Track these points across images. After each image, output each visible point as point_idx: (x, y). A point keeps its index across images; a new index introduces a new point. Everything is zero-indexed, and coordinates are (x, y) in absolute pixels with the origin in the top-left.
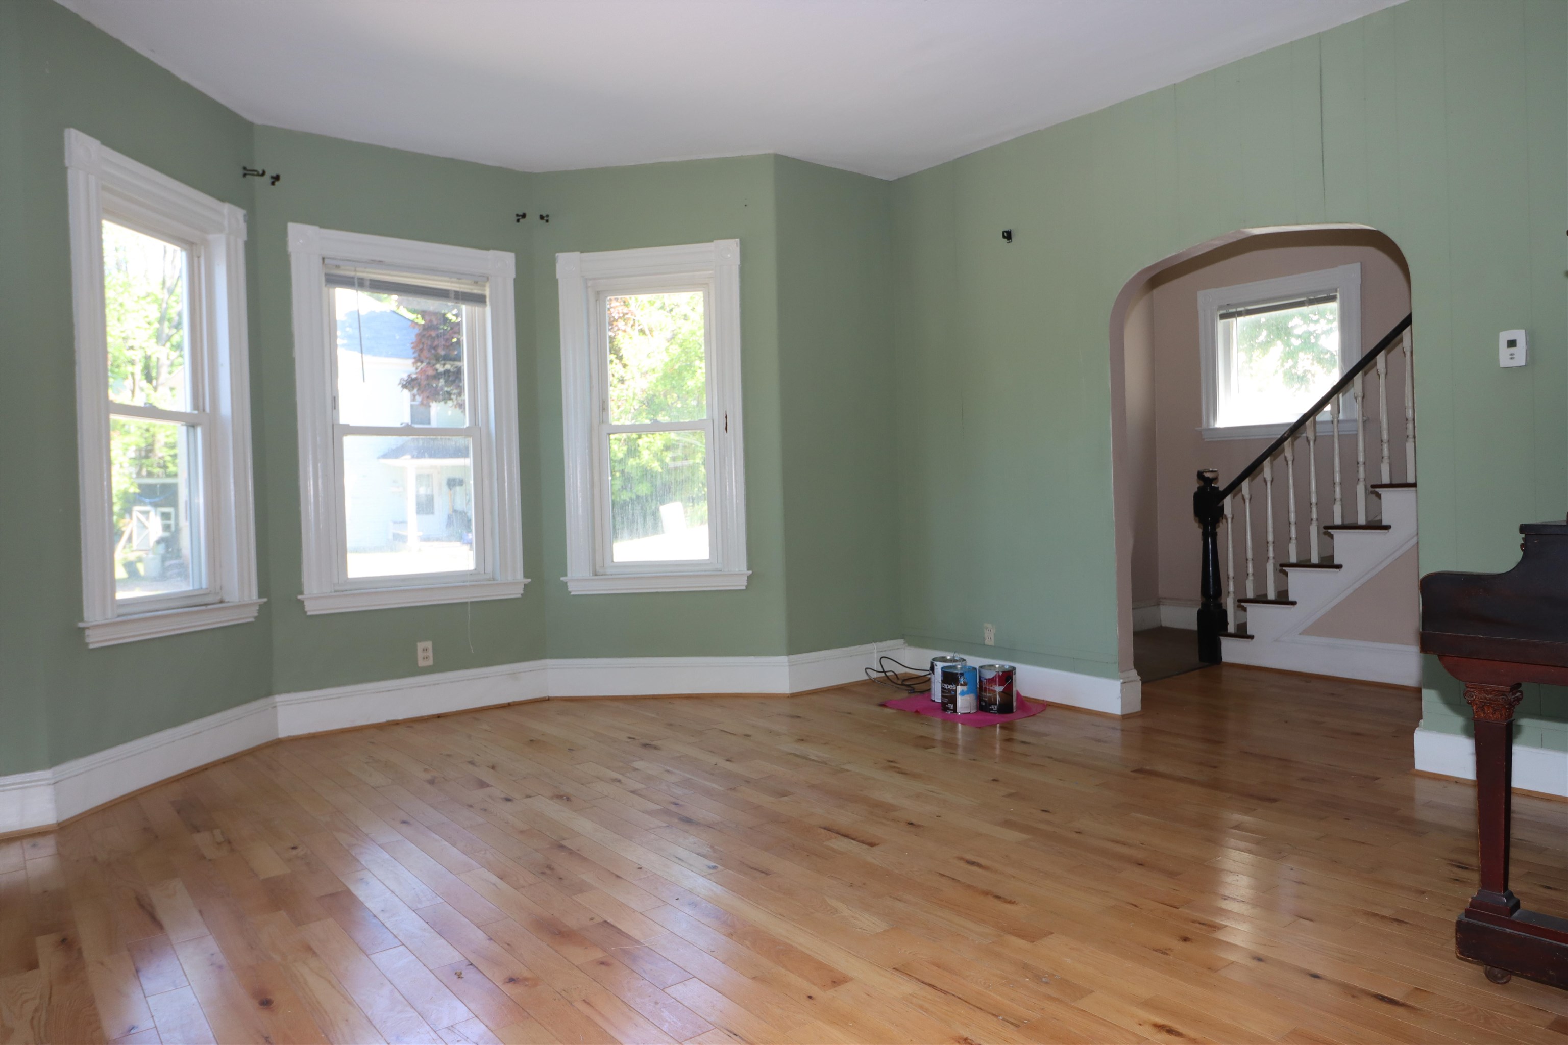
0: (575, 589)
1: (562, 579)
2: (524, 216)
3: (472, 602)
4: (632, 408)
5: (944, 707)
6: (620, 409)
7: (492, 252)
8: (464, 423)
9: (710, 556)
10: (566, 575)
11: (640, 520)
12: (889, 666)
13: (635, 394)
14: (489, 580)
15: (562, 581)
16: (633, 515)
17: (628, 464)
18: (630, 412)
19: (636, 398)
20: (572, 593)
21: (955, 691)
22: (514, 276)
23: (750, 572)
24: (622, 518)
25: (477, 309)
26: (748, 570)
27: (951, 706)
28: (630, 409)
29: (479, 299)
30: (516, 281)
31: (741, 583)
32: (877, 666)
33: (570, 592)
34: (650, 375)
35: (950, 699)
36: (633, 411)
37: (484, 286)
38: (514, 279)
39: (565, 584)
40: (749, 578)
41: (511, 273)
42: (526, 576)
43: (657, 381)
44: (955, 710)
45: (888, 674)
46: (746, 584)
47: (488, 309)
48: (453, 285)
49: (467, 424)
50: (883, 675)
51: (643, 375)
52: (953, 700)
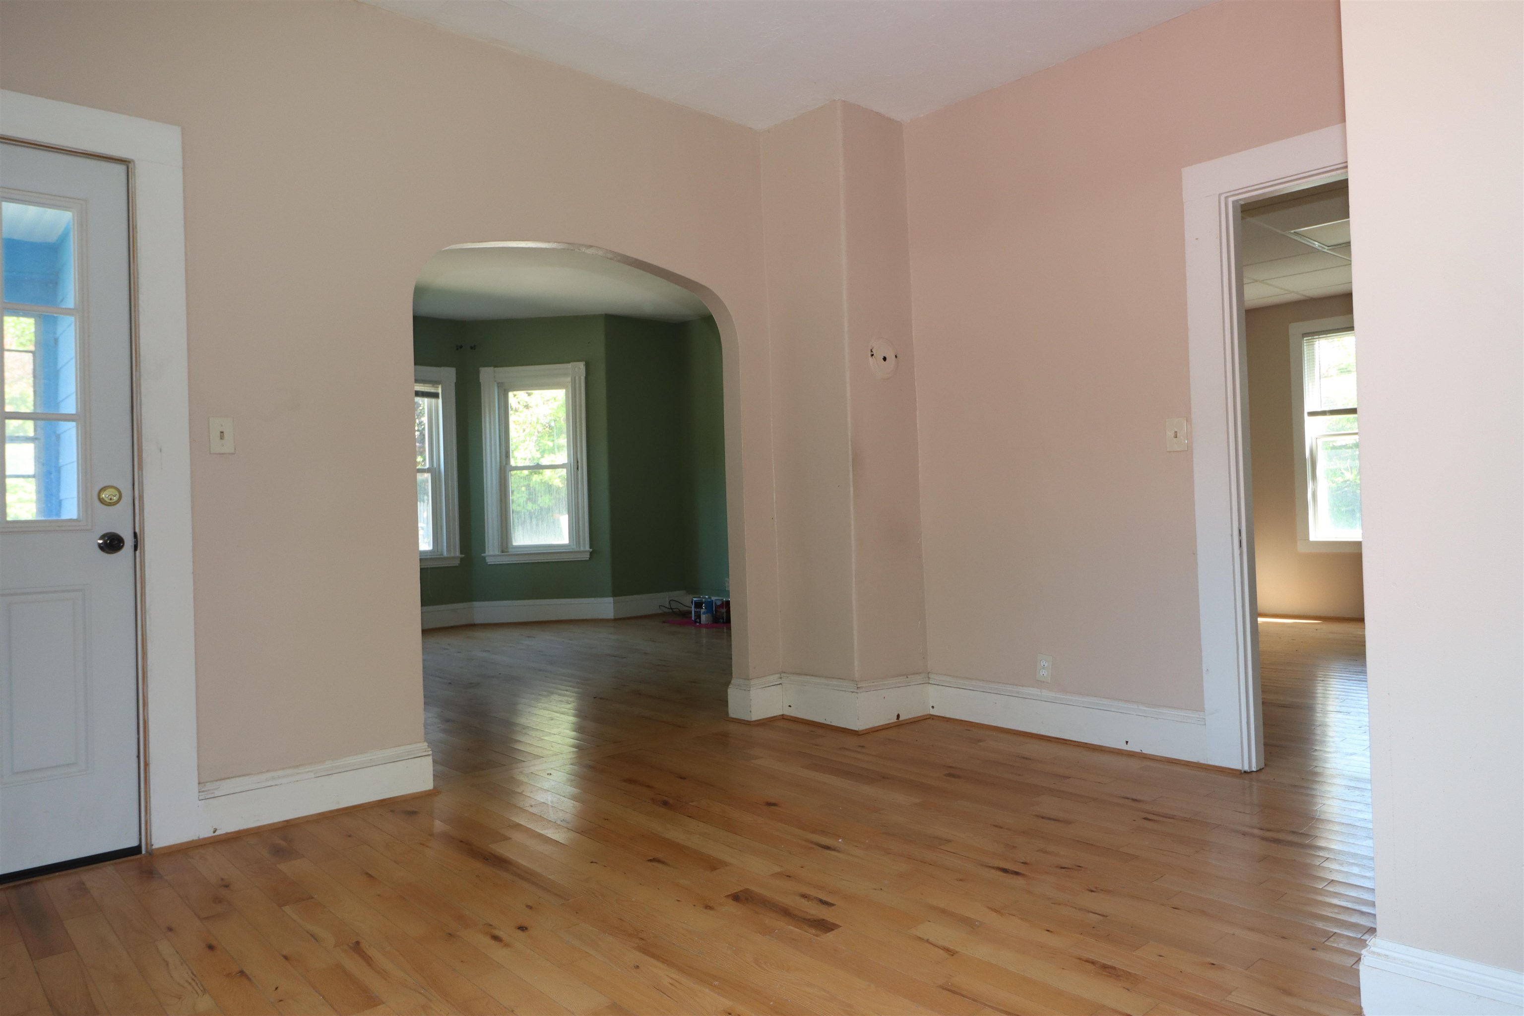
0: (490, 561)
1: (483, 555)
2: (461, 347)
3: (430, 568)
4: (536, 431)
5: (695, 622)
6: (525, 432)
7: (443, 368)
8: (425, 465)
9: (569, 541)
10: (485, 553)
11: (528, 521)
12: (674, 605)
13: (538, 419)
14: (440, 555)
15: (483, 557)
16: (525, 518)
17: (532, 480)
18: (534, 435)
19: (540, 422)
20: (489, 563)
21: (700, 612)
22: (455, 381)
23: (591, 550)
24: (518, 520)
25: (433, 401)
26: (590, 548)
27: (698, 620)
28: (535, 432)
29: (435, 395)
30: (456, 384)
31: (586, 557)
32: (667, 605)
33: (487, 563)
34: (552, 403)
35: (698, 616)
36: (536, 433)
37: (438, 387)
38: (455, 383)
39: (484, 558)
40: (591, 553)
41: (454, 380)
42: (461, 553)
43: (558, 408)
44: (700, 622)
45: (674, 610)
46: (589, 556)
47: (440, 401)
48: (421, 387)
49: (427, 466)
50: (671, 611)
51: (545, 403)
52: (700, 618)
